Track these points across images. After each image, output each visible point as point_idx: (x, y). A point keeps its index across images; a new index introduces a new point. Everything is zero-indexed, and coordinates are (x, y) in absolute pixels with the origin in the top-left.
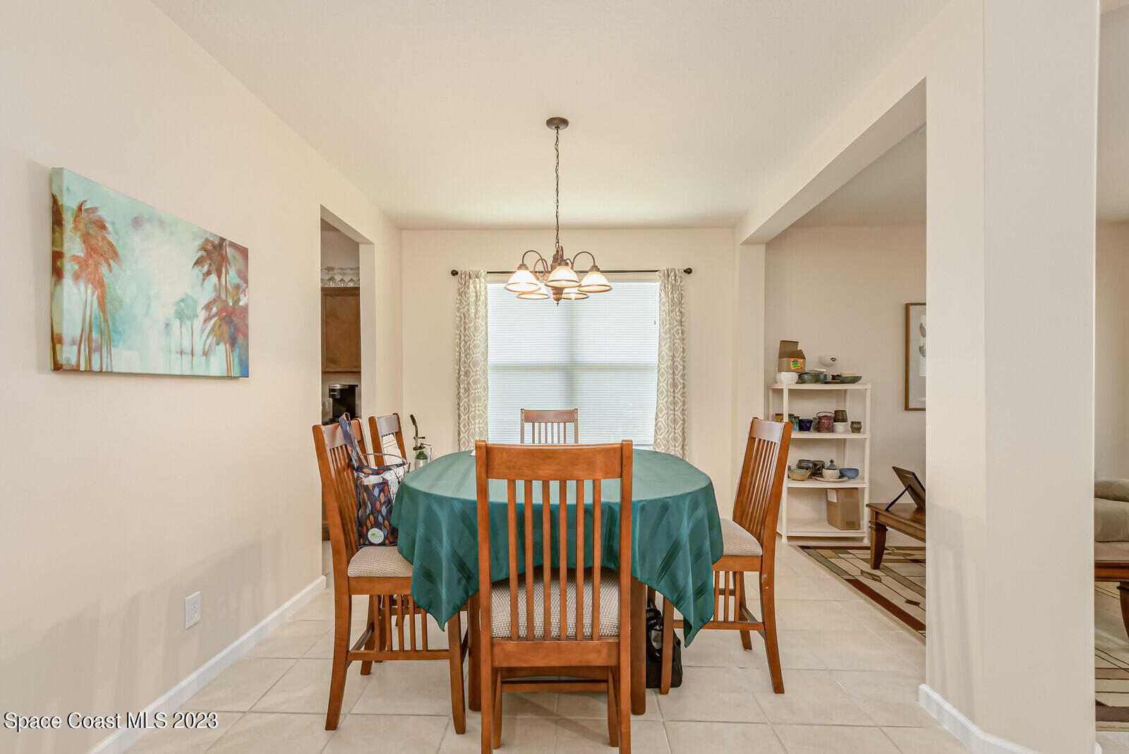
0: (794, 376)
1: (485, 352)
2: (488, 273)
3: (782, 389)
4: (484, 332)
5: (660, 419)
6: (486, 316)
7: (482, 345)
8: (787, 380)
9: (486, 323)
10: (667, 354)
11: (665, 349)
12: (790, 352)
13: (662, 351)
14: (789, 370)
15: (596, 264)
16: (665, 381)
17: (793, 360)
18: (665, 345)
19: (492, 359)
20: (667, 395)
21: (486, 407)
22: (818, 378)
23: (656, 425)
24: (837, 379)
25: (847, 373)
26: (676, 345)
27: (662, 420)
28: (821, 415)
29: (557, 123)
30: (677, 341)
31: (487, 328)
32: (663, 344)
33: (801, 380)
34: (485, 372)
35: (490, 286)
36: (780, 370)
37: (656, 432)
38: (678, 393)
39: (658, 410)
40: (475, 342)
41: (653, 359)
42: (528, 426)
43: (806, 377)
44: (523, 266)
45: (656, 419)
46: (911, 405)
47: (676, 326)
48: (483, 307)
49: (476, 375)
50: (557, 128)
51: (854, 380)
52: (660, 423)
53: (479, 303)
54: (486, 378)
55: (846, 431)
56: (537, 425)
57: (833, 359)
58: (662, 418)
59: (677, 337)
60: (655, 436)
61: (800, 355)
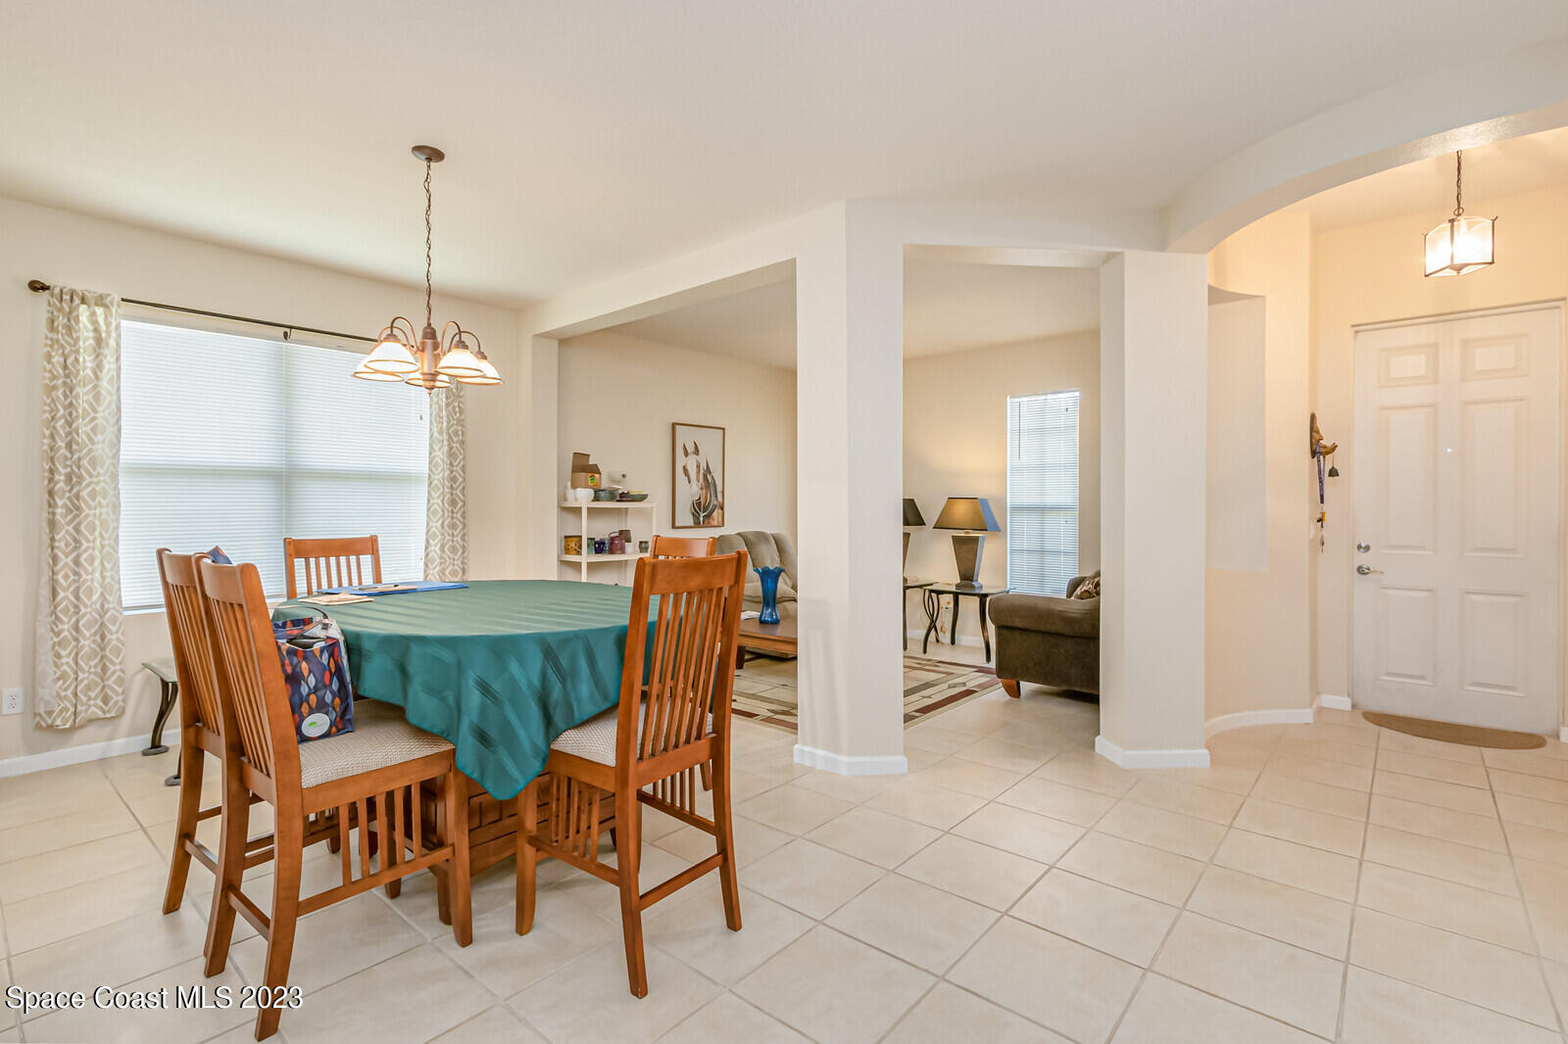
0: (591, 492)
1: (115, 440)
2: (123, 300)
3: (581, 508)
4: (114, 406)
5: (433, 548)
6: (118, 376)
7: (110, 429)
8: (583, 497)
9: (118, 389)
10: (443, 461)
11: (441, 455)
12: (583, 468)
13: (434, 457)
14: (587, 487)
15: (482, 350)
16: (439, 496)
17: (590, 475)
18: (440, 449)
19: (129, 453)
20: (443, 516)
21: (117, 541)
22: (613, 496)
23: (427, 555)
24: (624, 497)
25: (635, 491)
26: (454, 449)
27: (435, 549)
28: (613, 535)
29: (433, 155)
30: (455, 445)
31: (119, 399)
32: (436, 448)
33: (596, 499)
34: (115, 477)
35: (124, 323)
36: (574, 487)
37: (426, 565)
38: (457, 513)
39: (429, 536)
40: (97, 421)
41: (424, 467)
42: (299, 563)
43: (602, 494)
44: (392, 337)
45: (426, 548)
46: (677, 525)
47: (453, 425)
48: (113, 360)
49: (99, 482)
50: (429, 159)
51: (642, 498)
52: (433, 553)
53: (106, 352)
54: (116, 488)
55: (634, 552)
56: (312, 561)
57: (624, 476)
58: (435, 545)
59: (455, 439)
60: (425, 571)
61: (594, 470)
